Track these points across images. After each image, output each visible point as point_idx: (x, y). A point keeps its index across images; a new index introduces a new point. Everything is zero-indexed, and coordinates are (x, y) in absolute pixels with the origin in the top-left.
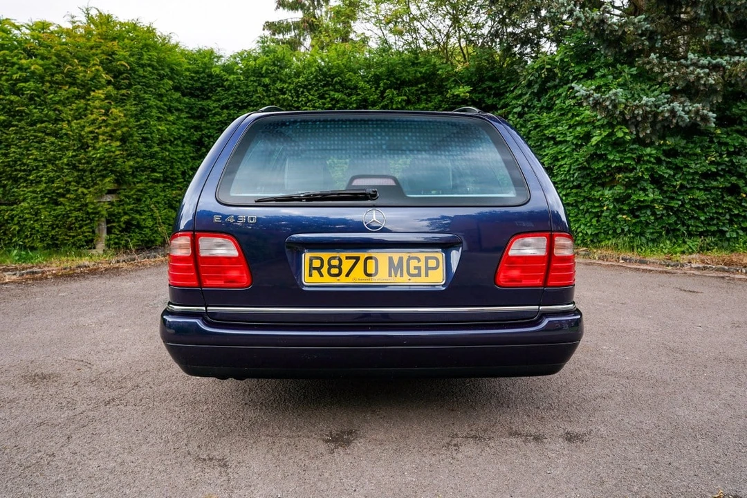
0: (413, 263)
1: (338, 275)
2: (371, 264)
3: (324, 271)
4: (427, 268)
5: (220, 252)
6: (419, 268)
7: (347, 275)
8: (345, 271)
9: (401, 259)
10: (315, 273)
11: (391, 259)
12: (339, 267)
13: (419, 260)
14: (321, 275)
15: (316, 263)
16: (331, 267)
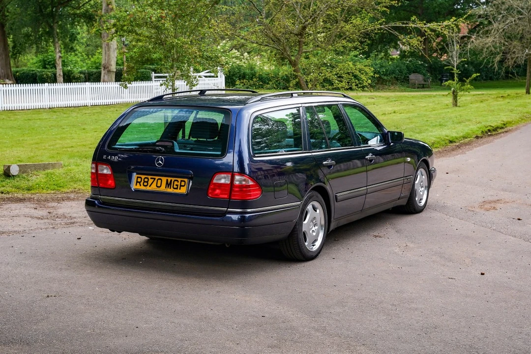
0: (176, 183)
1: (146, 186)
2: (159, 181)
3: (142, 183)
4: (181, 186)
5: (105, 172)
6: (177, 185)
7: (150, 186)
8: (149, 185)
9: (171, 180)
10: (138, 184)
11: (167, 180)
12: (147, 182)
13: (178, 182)
14: (140, 185)
15: (139, 180)
16: (144, 182)
